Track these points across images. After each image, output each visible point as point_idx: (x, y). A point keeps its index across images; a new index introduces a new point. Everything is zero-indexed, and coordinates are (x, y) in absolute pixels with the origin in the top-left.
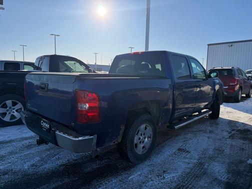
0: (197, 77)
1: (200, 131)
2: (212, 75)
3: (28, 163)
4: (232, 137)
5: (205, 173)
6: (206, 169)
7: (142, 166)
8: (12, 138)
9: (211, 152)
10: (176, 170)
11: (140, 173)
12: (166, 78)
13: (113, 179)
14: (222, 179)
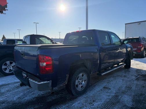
0: (115, 44)
1: (118, 76)
2: (125, 42)
3: (17, 97)
4: (137, 79)
5: (118, 102)
6: (120, 99)
7: (81, 98)
8: (10, 82)
9: (123, 89)
10: (101, 100)
11: (79, 102)
12: (95, 45)
13: (63, 106)
14: (129, 105)
